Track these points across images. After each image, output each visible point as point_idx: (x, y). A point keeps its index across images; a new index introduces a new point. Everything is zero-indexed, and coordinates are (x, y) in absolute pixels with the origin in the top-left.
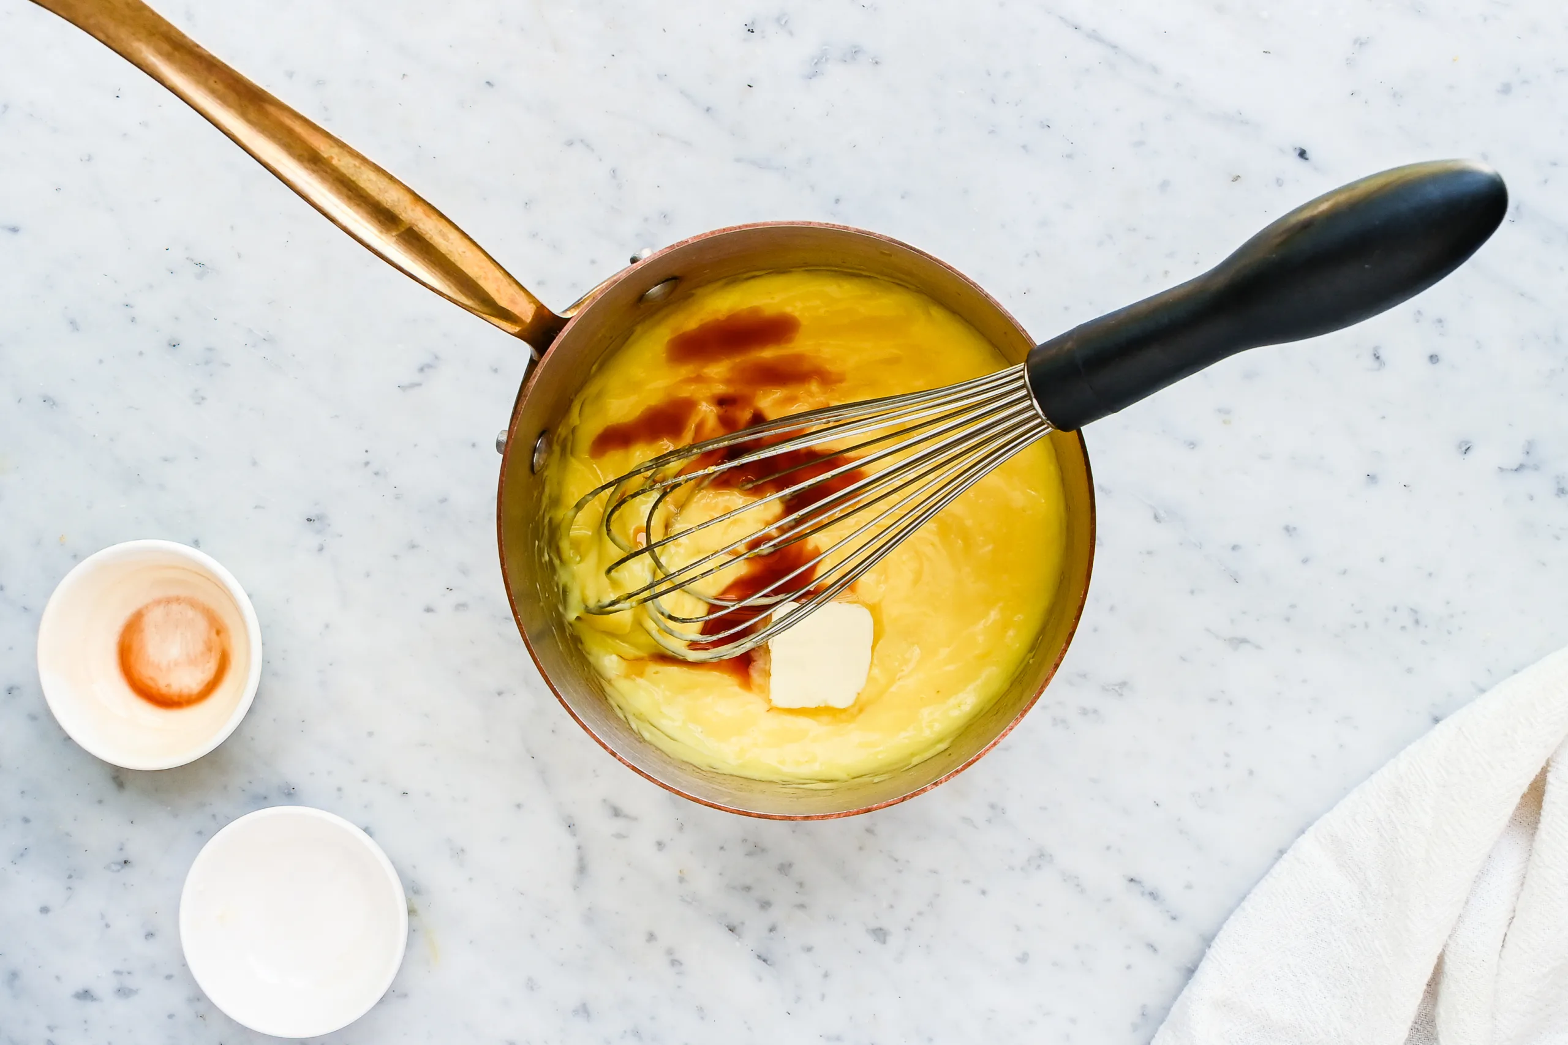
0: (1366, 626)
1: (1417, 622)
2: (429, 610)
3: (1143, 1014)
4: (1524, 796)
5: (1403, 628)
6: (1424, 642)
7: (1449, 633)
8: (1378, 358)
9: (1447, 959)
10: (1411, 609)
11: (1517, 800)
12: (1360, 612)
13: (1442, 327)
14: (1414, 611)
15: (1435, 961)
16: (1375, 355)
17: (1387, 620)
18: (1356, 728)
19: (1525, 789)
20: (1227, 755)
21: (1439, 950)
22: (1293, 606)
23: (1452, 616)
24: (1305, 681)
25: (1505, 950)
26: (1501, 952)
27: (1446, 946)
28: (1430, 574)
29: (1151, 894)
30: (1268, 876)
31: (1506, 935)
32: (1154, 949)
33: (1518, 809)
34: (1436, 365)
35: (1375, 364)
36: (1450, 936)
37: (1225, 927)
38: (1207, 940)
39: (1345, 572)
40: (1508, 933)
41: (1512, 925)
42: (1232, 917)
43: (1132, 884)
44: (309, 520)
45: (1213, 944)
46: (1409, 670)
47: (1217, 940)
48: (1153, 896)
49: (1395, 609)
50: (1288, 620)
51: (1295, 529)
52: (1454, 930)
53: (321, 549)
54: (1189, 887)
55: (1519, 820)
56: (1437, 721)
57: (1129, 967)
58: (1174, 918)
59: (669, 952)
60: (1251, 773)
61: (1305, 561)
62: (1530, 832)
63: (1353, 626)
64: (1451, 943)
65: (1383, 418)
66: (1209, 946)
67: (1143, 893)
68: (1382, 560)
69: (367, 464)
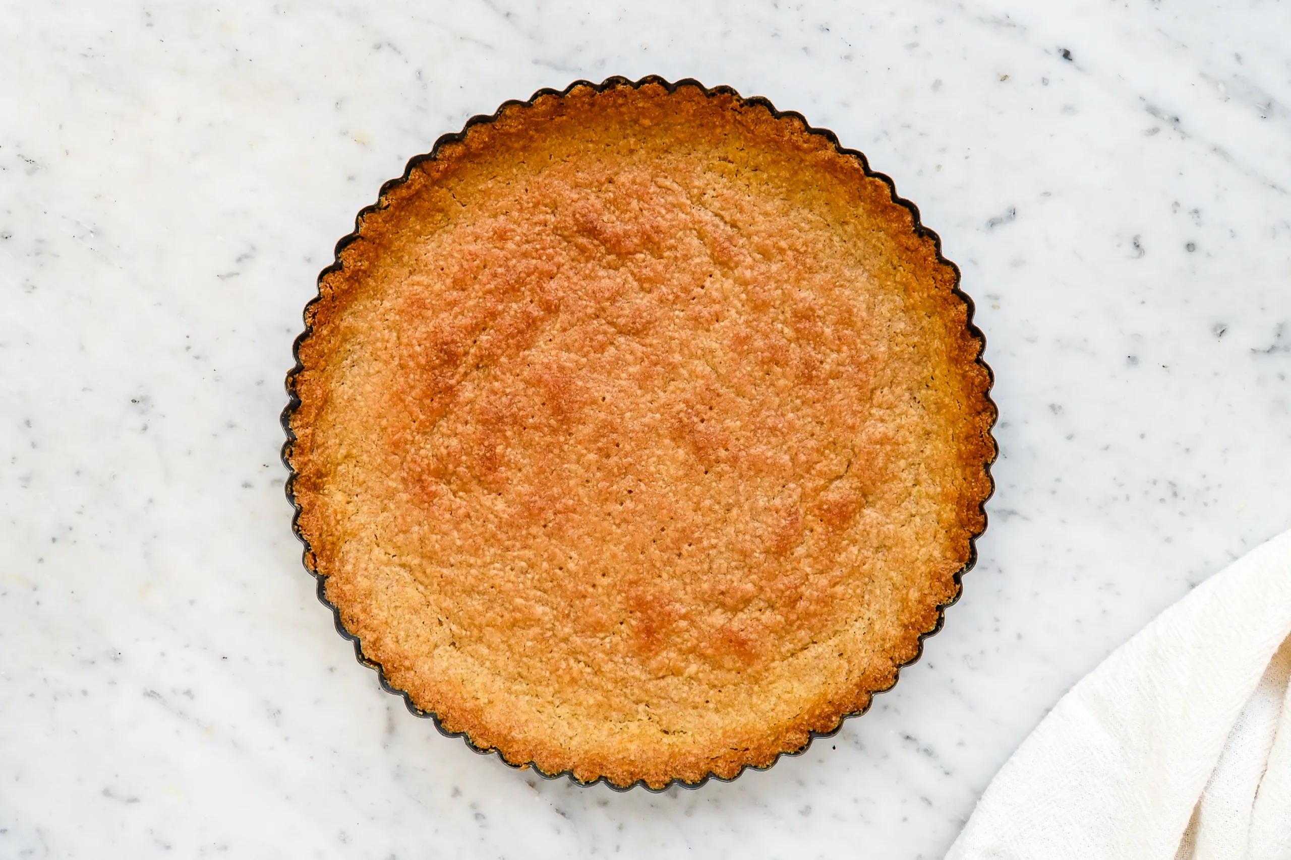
0: (1128, 498)
1: (1175, 494)
2: (247, 485)
4: (1274, 657)
5: (1162, 500)
6: (1181, 514)
7: (1206, 504)
8: (1138, 246)
9: (1203, 810)
10: (1170, 483)
11: (1267, 660)
12: (1121, 485)
13: (1198, 217)
14: (1172, 484)
15: (1191, 811)
16: (1135, 243)
17: (1147, 493)
18: (1118, 594)
19: (1275, 650)
20: (997, 620)
21: (1195, 802)
22: (1058, 480)
23: (1208, 489)
24: (1070, 550)
25: (1258, 801)
26: (1254, 802)
27: (1202, 797)
28: (1188, 450)
29: (926, 751)
30: (1034, 733)
31: (1258, 787)
32: (928, 802)
33: (1269, 668)
34: (1192, 253)
35: (1135, 252)
36: (1206, 788)
37: (994, 780)
38: (978, 794)
39: (1107, 448)
40: (1261, 785)
41: (1264, 778)
42: (1001, 771)
43: (908, 741)
44: (134, 401)
45: (983, 797)
46: (1168, 540)
47: (987, 792)
48: (928, 752)
49: (1155, 483)
50: (1054, 492)
51: (1060, 407)
52: (1209, 782)
53: (145, 428)
54: (961, 744)
55: (1271, 679)
56: (1193, 586)
57: (905, 820)
58: (947, 773)
59: (473, 806)
60: (1019, 637)
61: (1070, 437)
62: (1281, 690)
63: (1115, 499)
64: (1206, 794)
65: (1143, 303)
66: (980, 798)
67: (918, 750)
68: (1142, 436)
69: (188, 348)
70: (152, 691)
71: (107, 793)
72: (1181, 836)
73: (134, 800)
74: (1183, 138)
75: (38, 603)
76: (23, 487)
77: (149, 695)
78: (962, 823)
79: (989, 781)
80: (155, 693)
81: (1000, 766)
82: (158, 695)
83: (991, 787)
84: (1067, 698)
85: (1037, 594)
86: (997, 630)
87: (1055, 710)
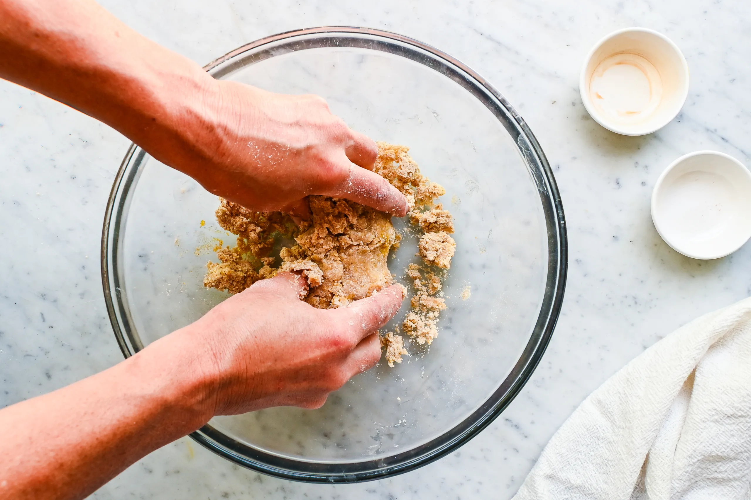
0: (613, 305)
1: (636, 303)
3: (512, 480)
4: (685, 382)
5: (630, 306)
6: (639, 312)
7: (651, 308)
9: (650, 456)
10: (633, 297)
11: (682, 384)
12: (610, 298)
13: (647, 169)
14: (634, 298)
15: (645, 457)
16: (617, 182)
17: (622, 302)
18: (608, 350)
19: (686, 379)
20: (550, 363)
21: (647, 452)
22: (580, 296)
23: (652, 300)
24: (585, 329)
25: (676, 452)
26: (675, 452)
27: (650, 450)
28: (642, 281)
29: (516, 426)
31: (677, 445)
32: (516, 450)
33: (682, 388)
34: (645, 187)
35: (617, 186)
36: (652, 446)
37: (550, 441)
38: (542, 448)
39: (603, 280)
40: (678, 445)
41: (680, 441)
42: (553, 437)
43: (507, 422)
44: (140, 256)
45: (545, 449)
46: (632, 325)
47: (546, 447)
48: (517, 427)
49: (626, 297)
50: (577, 302)
51: (581, 261)
52: (654, 443)
53: (145, 269)
54: (533, 423)
55: (683, 393)
56: (645, 348)
57: (505, 459)
58: (526, 437)
60: (561, 371)
61: (585, 275)
62: (688, 398)
63: (607, 305)
64: (652, 448)
65: (621, 210)
66: (543, 450)
67: (512, 426)
68: (620, 275)
69: (165, 232)
72: (641, 469)
75: (88, 354)
76: (81, 298)
78: (534, 462)
79: (547, 442)
81: (553, 434)
83: (549, 445)
84: (584, 402)
85: (569, 351)
86: (550, 368)
87: (579, 407)
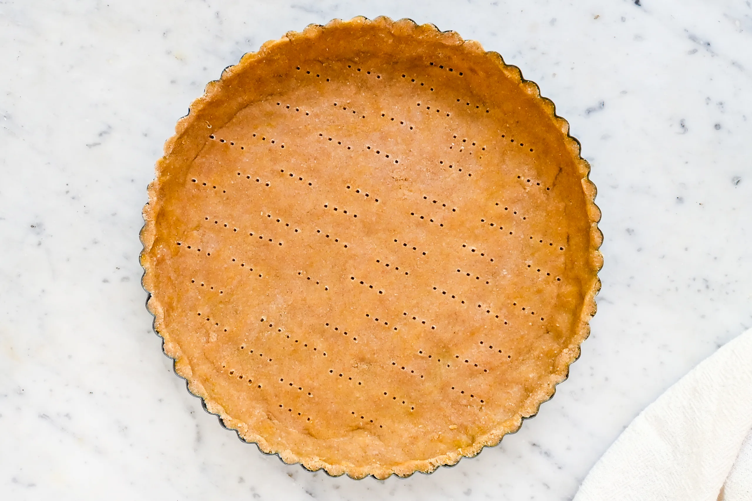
0: (677, 289)
1: (707, 287)
2: (105, 281)
5: (699, 291)
6: (711, 300)
7: (727, 293)
8: (683, 126)
9: (725, 491)
10: (704, 279)
12: (673, 281)
13: (723, 107)
14: (706, 281)
15: (719, 492)
16: (682, 124)
17: (689, 286)
18: (671, 352)
20: (592, 368)
21: (721, 486)
22: (632, 278)
23: (729, 283)
24: (639, 323)
27: (725, 483)
28: (716, 258)
29: (546, 453)
30: (616, 442)
32: (547, 486)
34: (719, 130)
35: (681, 130)
36: (727, 477)
37: (591, 472)
38: (580, 481)
39: (663, 257)
42: (595, 466)
43: (535, 447)
44: (32, 226)
45: (583, 483)
46: (703, 317)
47: (586, 480)
48: (547, 454)
49: (694, 279)
50: (629, 286)
51: (633, 230)
52: (730, 473)
53: (40, 244)
54: (569, 449)
56: (719, 346)
57: (532, 498)
58: (560, 468)
59: (252, 489)
60: (607, 379)
61: (639, 250)
63: (669, 290)
64: (727, 481)
65: (687, 163)
66: (581, 484)
67: (541, 453)
68: (686, 249)
69: (67, 192)
70: (44, 414)
71: (15, 480)
73: (32, 485)
74: (712, 56)
77: (42, 417)
79: (587, 473)
80: (46, 416)
81: (594, 463)
82: (48, 417)
83: (588, 477)
84: (638, 419)
86: (592, 375)
87: (630, 426)
